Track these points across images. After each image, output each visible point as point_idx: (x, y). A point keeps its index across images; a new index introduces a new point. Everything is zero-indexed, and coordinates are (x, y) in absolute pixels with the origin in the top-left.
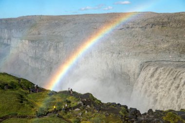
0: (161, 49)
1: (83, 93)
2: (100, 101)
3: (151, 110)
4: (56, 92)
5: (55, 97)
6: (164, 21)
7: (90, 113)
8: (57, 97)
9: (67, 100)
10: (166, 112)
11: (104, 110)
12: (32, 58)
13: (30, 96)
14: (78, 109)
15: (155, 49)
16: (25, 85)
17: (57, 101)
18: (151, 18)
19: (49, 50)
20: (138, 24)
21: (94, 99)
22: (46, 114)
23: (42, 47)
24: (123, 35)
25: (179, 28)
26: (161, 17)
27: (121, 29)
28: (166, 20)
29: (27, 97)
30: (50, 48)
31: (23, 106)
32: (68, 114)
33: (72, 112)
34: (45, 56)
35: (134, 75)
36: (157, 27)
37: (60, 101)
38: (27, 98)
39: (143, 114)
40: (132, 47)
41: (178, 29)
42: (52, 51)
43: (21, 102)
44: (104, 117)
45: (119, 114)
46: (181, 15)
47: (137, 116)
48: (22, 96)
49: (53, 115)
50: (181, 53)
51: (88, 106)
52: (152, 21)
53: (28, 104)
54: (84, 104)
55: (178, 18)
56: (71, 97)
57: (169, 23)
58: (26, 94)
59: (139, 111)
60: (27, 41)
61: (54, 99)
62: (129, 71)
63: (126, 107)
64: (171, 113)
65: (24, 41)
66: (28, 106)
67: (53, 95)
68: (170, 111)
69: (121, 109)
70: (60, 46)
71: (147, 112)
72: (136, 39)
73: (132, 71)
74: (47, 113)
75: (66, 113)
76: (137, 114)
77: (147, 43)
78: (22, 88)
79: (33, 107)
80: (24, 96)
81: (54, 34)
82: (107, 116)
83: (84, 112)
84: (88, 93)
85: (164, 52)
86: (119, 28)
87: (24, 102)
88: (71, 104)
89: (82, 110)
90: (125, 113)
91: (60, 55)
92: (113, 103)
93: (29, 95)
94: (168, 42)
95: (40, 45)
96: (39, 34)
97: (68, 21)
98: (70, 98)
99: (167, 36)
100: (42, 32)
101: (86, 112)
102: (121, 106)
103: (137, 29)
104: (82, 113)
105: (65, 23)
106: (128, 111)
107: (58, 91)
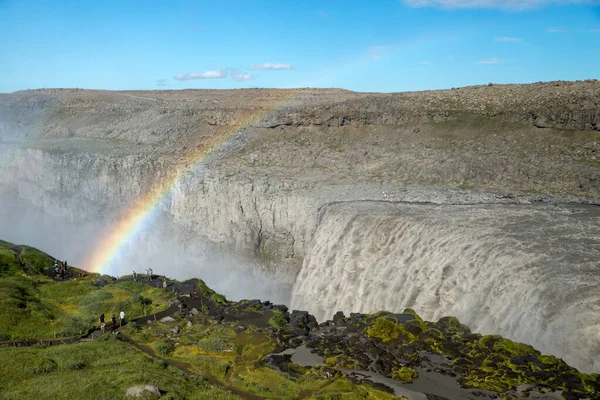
0: (362, 173)
1: (181, 278)
2: (223, 298)
3: (340, 314)
4: (114, 279)
5: (110, 291)
6: (368, 110)
7: (198, 326)
8: (115, 290)
9: (141, 298)
10: (374, 318)
11: (232, 318)
12: (52, 194)
13: (48, 291)
14: (168, 318)
15: (349, 174)
16: (33, 263)
17: (116, 300)
18: (341, 104)
19: (97, 176)
20: (312, 116)
21: (210, 293)
22: (86, 332)
23: (80, 166)
24: (278, 141)
25: (401, 126)
26: (361, 101)
27: (273, 127)
28: (373, 109)
29: (39, 291)
30: (99, 171)
31: (27, 315)
32: (144, 332)
33: (154, 326)
34: (86, 189)
35: (304, 234)
36: (354, 123)
37: (124, 299)
38: (37, 296)
39: (322, 325)
40: (298, 169)
41: (399, 130)
42: (105, 178)
43: (22, 306)
44: (233, 334)
45: (268, 325)
46: (404, 99)
47: (308, 329)
48: (23, 291)
49: (105, 335)
50: (406, 183)
51: (195, 311)
52: (343, 109)
53: (39, 309)
54: (185, 306)
55: (398, 105)
56: (150, 291)
57: (380, 115)
58: (35, 285)
59: (314, 319)
60: (39, 152)
61: (110, 296)
62: (292, 225)
63: (284, 309)
64: (384, 318)
65: (30, 151)
66: (40, 314)
67: (106, 287)
68: (383, 314)
69: (273, 314)
70: (125, 166)
71: (332, 319)
72: (308, 151)
73: (298, 224)
74: (91, 331)
75: (139, 328)
76: (309, 325)
77: (333, 161)
78: (26, 270)
79: (52, 318)
80: (31, 290)
81: (110, 136)
82: (239, 331)
83: (185, 324)
84: (195, 280)
85: (370, 180)
86: (270, 124)
87: (29, 304)
88: (152, 306)
89: (179, 321)
90: (281, 323)
91: (124, 188)
92: (255, 301)
93: (43, 288)
94: (378, 157)
95: (73, 162)
96: (72, 135)
97: (146, 106)
98: (149, 293)
99: (376, 144)
100: (78, 132)
101: (189, 324)
102: (272, 307)
103: (310, 128)
104: (180, 328)
105: (137, 110)
106: (288, 319)
107: (118, 275)
